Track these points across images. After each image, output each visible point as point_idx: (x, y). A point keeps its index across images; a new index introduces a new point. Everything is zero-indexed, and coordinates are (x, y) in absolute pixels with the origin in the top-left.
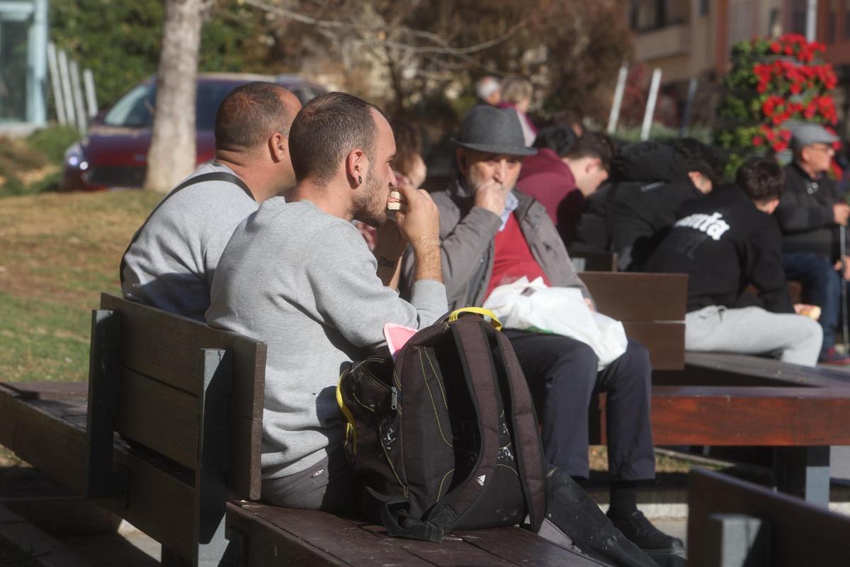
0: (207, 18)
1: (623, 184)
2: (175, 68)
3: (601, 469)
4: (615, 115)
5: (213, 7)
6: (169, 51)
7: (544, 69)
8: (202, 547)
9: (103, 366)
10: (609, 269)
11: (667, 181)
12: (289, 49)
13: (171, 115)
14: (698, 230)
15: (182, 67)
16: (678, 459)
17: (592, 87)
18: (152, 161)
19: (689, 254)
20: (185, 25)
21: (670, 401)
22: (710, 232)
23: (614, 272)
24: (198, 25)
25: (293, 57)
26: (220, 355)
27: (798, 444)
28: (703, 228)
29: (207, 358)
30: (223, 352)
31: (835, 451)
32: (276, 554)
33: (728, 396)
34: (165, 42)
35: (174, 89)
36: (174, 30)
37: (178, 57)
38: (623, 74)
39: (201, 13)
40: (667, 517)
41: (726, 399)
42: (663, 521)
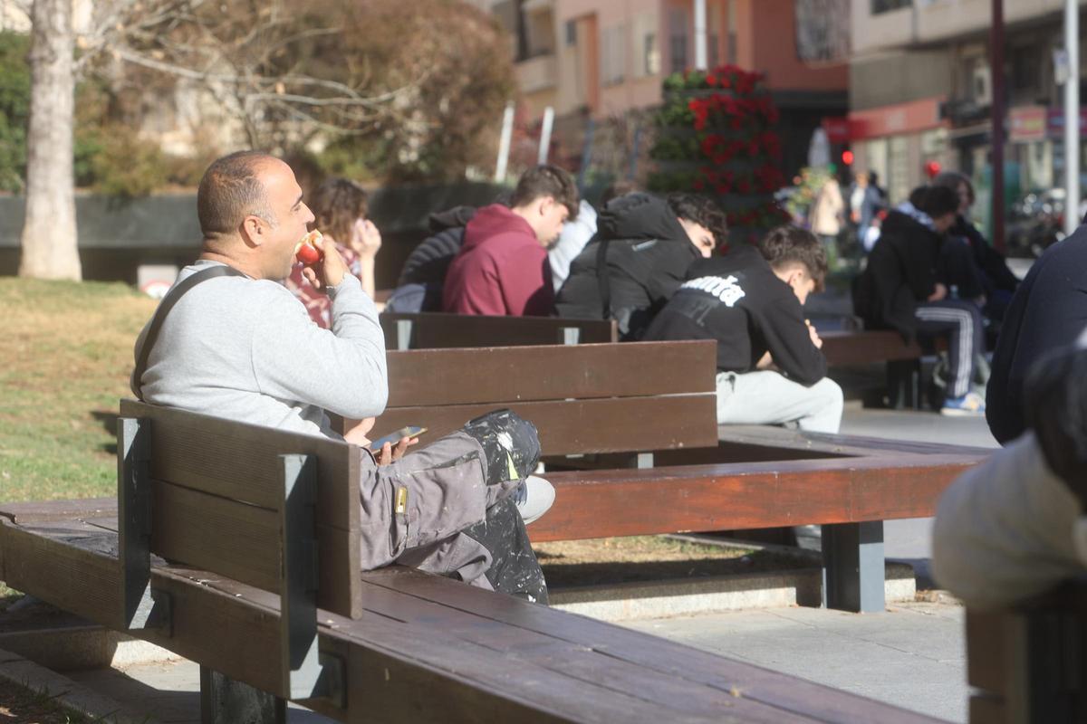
0: (80, 77)
1: (612, 243)
2: (47, 136)
3: (624, 561)
4: (502, 161)
5: (85, 65)
6: (39, 119)
7: (418, 115)
8: (293, 674)
9: (134, 481)
10: (609, 340)
11: (660, 238)
12: (128, 105)
13: (46, 190)
14: (710, 295)
15: (55, 136)
16: (703, 545)
17: (476, 130)
18: (28, 245)
19: (699, 321)
20: (56, 87)
21: (714, 481)
22: (722, 298)
23: (615, 342)
24: (71, 87)
25: (132, 115)
26: (301, 461)
27: (852, 520)
28: (715, 293)
29: (288, 465)
30: (304, 458)
31: (889, 526)
32: (387, 677)
33: (775, 473)
34: (34, 108)
35: (46, 161)
36: (44, 94)
37: (50, 124)
38: (509, 115)
39: (74, 73)
40: (709, 610)
41: (774, 475)
42: (706, 614)
